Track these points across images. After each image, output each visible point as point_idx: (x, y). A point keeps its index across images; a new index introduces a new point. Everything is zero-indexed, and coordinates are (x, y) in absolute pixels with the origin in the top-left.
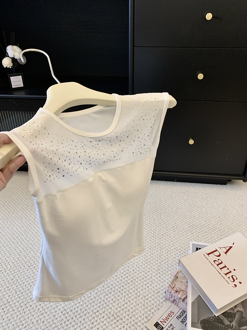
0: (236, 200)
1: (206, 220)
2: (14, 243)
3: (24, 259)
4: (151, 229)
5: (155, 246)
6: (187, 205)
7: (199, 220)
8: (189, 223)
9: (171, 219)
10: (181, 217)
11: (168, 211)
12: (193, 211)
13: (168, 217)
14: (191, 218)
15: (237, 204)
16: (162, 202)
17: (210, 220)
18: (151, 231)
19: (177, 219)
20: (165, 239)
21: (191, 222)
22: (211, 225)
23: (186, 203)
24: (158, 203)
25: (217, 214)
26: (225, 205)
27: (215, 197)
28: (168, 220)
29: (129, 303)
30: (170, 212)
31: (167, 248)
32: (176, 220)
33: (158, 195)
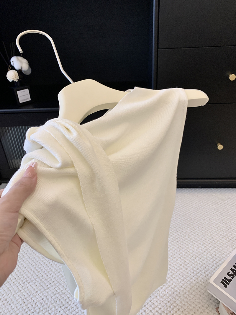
2: (39, 276)
3: (53, 297)
4: (188, 247)
5: (198, 269)
6: (219, 215)
8: (227, 236)
9: (206, 233)
10: (217, 229)
11: (201, 224)
12: (228, 222)
13: (203, 230)
14: (227, 230)
16: (191, 214)
18: (188, 250)
20: (206, 258)
23: (217, 212)
24: (188, 215)
30: (204, 225)
32: (212, 234)
33: (185, 206)
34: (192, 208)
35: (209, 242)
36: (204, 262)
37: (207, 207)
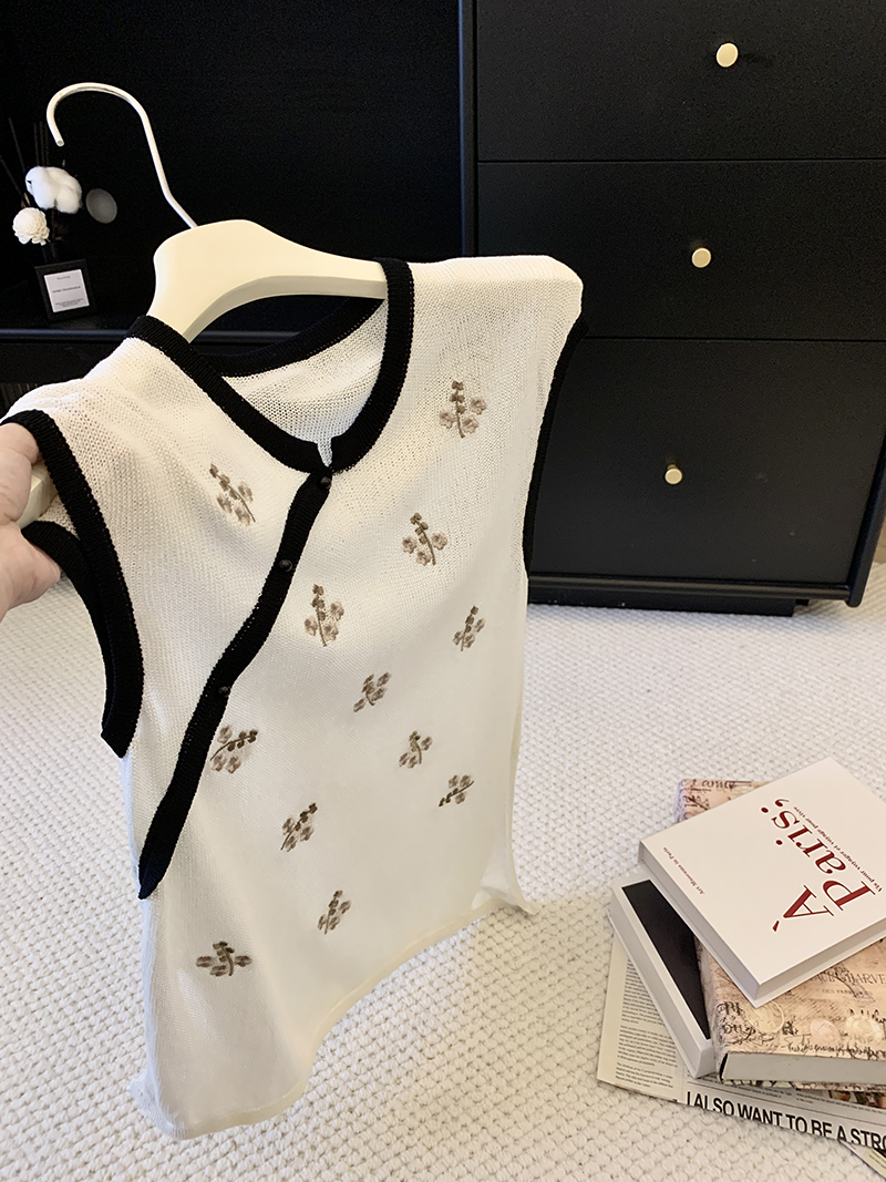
0: (825, 662)
1: (726, 728)
4: (547, 759)
5: (563, 815)
6: (662, 682)
7: (703, 730)
8: (668, 738)
9: (611, 728)
10: (646, 719)
11: (601, 702)
12: (685, 701)
13: (603, 720)
14: (676, 721)
15: (828, 674)
16: (581, 674)
17: (740, 728)
18: (547, 767)
19: (632, 726)
20: (593, 791)
21: (677, 736)
22: (743, 744)
23: (660, 675)
24: (568, 676)
25: (763, 708)
26: (788, 678)
27: (756, 652)
28: (604, 731)
29: (482, 992)
30: (609, 706)
31: (602, 819)
32: (627, 729)
33: (568, 652)
34: (588, 658)
35: (613, 752)
36: (585, 800)
37: (633, 658)
